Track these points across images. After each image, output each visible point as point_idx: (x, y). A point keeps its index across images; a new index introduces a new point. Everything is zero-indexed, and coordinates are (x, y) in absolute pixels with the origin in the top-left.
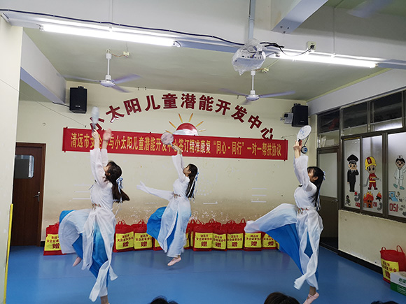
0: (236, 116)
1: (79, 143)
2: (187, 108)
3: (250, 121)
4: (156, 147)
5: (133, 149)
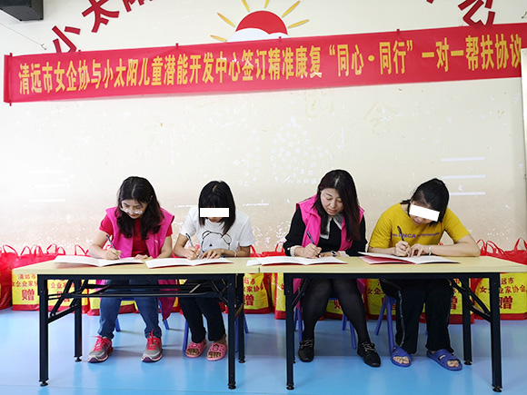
1: (34, 84)
4: (189, 75)
5: (140, 83)
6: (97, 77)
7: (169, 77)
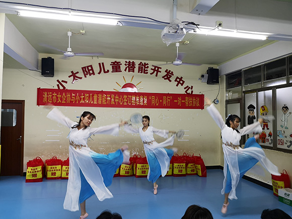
0: (166, 77)
1: (49, 99)
2: (129, 71)
3: (176, 80)
4: (106, 101)
5: (90, 103)
6: (74, 99)
7: (100, 101)
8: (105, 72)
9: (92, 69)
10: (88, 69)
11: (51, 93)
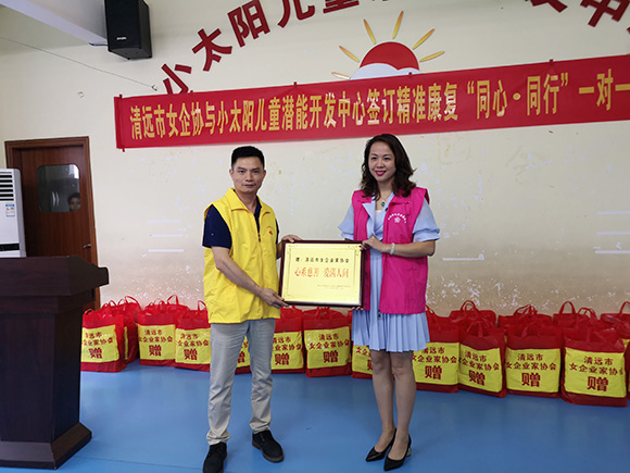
1: (146, 128)
3: (586, 2)
4: (309, 119)
5: (257, 128)
6: (211, 121)
7: (288, 121)
8: (301, 16)
9: (260, 14)
10: (247, 13)
11: (149, 109)
